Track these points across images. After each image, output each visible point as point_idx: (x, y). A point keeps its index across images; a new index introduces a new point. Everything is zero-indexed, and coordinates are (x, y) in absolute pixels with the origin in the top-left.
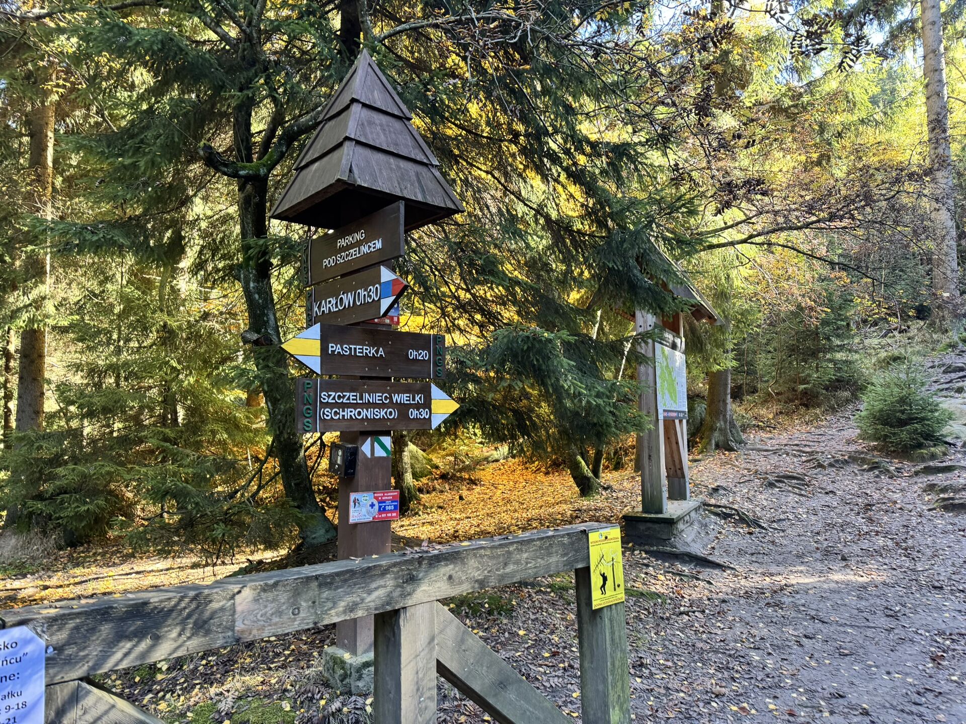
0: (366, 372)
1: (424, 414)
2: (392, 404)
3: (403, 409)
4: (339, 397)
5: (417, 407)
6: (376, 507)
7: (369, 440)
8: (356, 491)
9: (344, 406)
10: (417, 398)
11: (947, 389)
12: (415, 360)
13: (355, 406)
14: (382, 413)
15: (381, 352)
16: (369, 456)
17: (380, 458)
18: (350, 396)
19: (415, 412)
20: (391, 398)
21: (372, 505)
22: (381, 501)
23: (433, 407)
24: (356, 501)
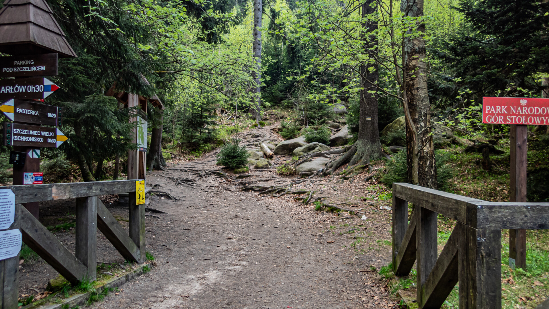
0: (31, 121)
1: (54, 141)
2: (41, 136)
3: (46, 138)
4: (21, 131)
5: (51, 138)
6: (34, 179)
7: (31, 151)
8: (26, 172)
9: (23, 135)
10: (51, 134)
11: (252, 145)
12: (51, 118)
13: (27, 136)
14: (37, 140)
15: (37, 113)
16: (31, 157)
17: (35, 158)
18: (25, 131)
19: (50, 140)
20: (41, 133)
21: (32, 178)
22: (36, 177)
23: (57, 138)
24: (26, 176)
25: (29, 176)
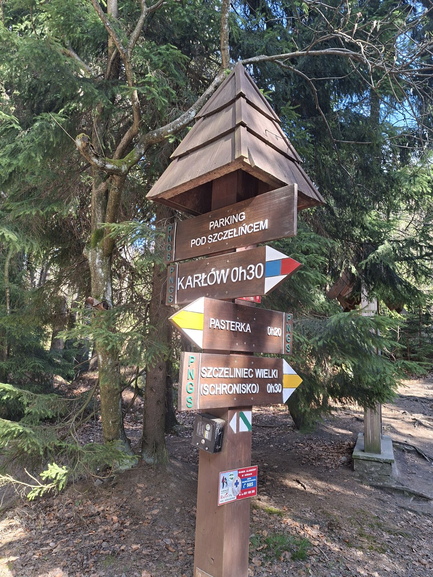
0: (237, 347)
1: (278, 388)
2: (255, 379)
3: (263, 382)
4: (216, 372)
5: (273, 381)
6: (240, 486)
7: (235, 415)
8: (224, 469)
9: (219, 381)
10: (273, 373)
13: (227, 380)
14: (247, 388)
15: (248, 328)
16: (235, 432)
17: (244, 433)
18: (224, 371)
19: (271, 387)
20: (254, 373)
21: (237, 484)
22: (243, 479)
23: (284, 381)
24: (224, 480)
25: (230, 481)
